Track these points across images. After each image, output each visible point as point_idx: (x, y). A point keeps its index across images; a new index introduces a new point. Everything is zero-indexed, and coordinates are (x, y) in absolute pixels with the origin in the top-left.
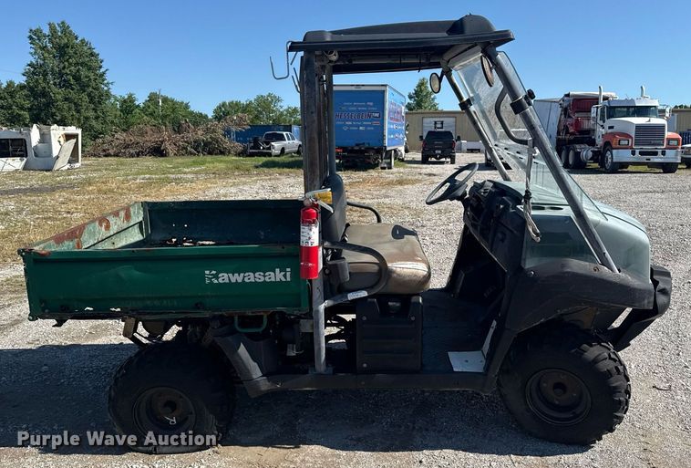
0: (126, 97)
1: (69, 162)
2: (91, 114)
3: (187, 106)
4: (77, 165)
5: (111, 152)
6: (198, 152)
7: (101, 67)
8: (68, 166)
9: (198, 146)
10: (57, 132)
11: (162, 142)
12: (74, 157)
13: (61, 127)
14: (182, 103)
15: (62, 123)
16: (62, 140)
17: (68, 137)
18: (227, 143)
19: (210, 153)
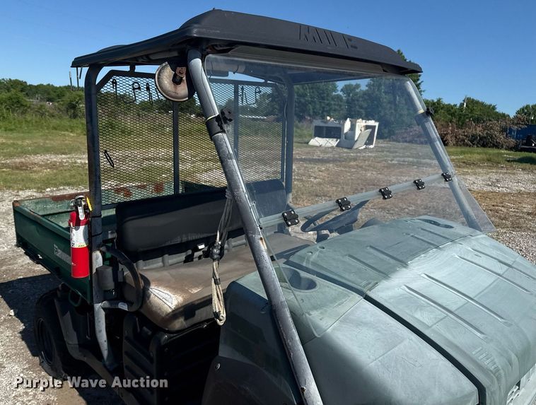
0: (435, 101)
1: (366, 144)
2: (405, 112)
3: (494, 108)
4: (372, 146)
5: (408, 139)
6: (474, 144)
7: (418, 80)
8: (364, 147)
9: (474, 140)
10: (361, 124)
11: (446, 135)
12: (370, 141)
13: (364, 121)
14: (491, 105)
15: (367, 118)
16: (363, 129)
17: (367, 127)
18: (501, 138)
19: (484, 146)
